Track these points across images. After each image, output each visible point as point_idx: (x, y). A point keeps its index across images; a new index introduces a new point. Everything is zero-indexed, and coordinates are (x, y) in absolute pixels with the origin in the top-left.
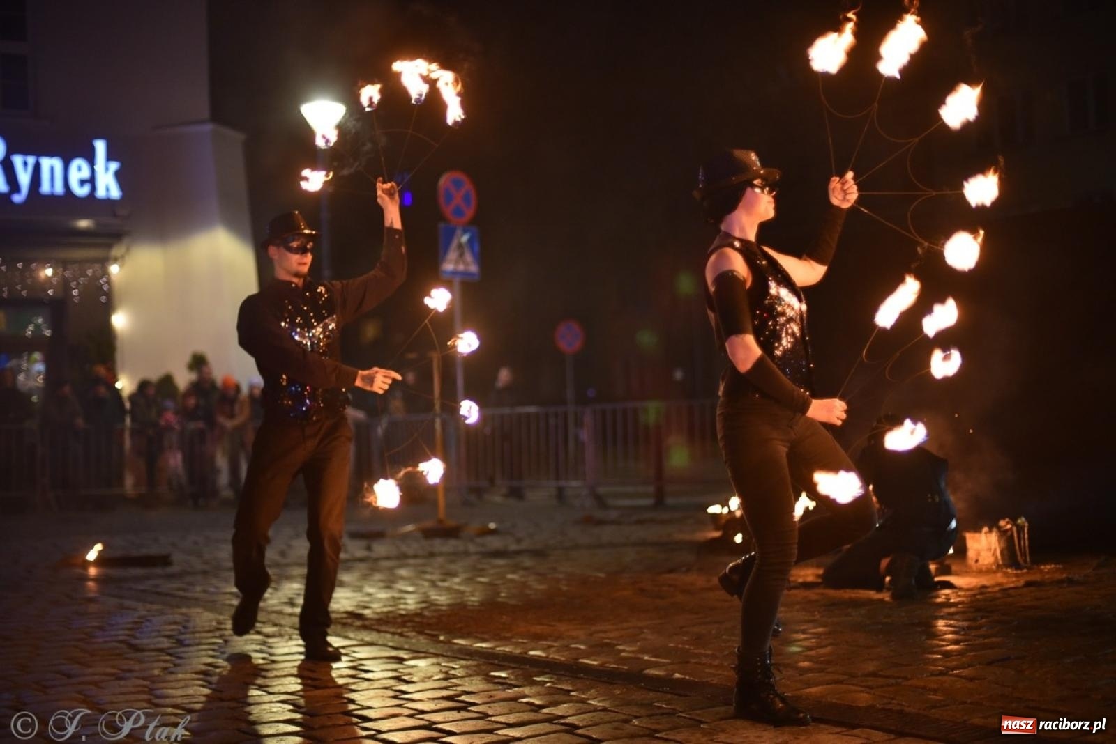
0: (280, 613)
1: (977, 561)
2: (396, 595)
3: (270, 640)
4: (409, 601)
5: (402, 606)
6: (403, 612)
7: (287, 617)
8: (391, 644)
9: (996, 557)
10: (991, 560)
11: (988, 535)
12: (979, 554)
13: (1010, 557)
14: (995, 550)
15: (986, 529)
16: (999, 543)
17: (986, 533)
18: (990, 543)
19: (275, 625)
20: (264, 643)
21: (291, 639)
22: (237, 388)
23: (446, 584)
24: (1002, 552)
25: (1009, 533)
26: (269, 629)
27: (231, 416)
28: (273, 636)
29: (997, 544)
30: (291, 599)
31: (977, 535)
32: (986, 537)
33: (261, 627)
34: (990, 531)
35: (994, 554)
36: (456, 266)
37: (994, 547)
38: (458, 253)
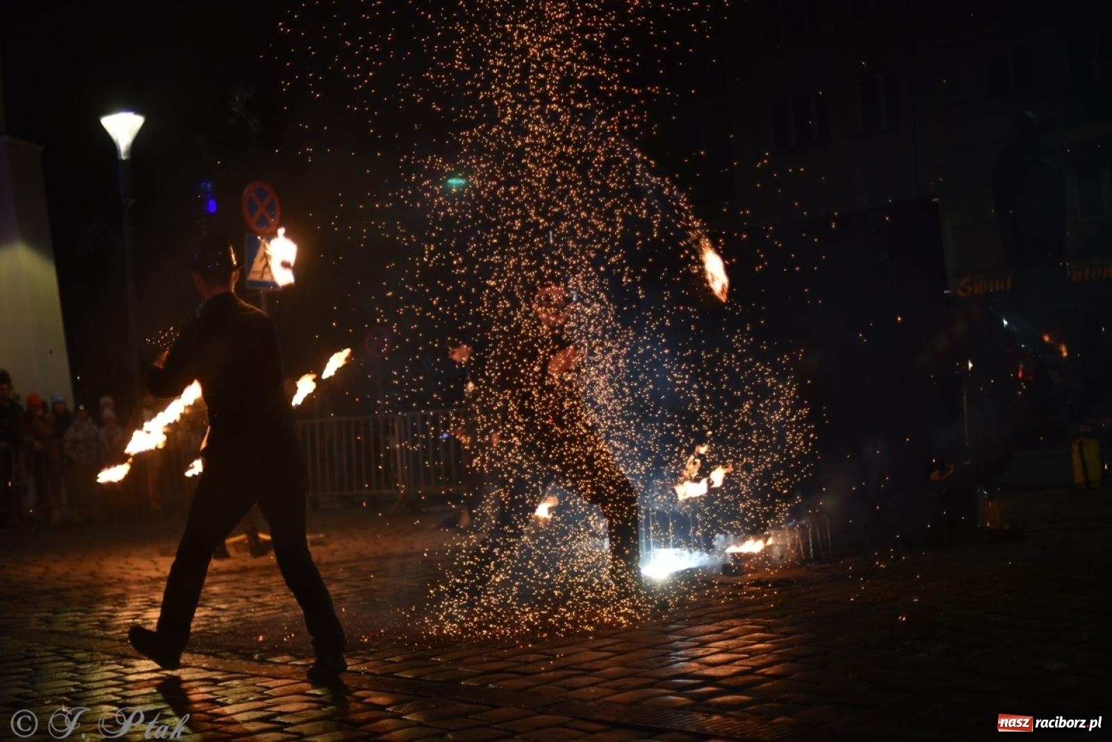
0: (92, 637)
1: (781, 558)
2: (209, 613)
3: (82, 667)
4: (222, 619)
5: (216, 625)
6: (216, 631)
7: (98, 640)
8: (204, 665)
9: (801, 552)
10: (795, 556)
11: (792, 531)
12: (783, 551)
14: (799, 545)
16: (803, 539)
17: (789, 530)
18: (794, 540)
19: (86, 651)
20: (75, 670)
21: (103, 664)
23: (260, 600)
24: (805, 547)
26: (79, 655)
28: (84, 662)
29: (800, 539)
30: (101, 621)
31: (782, 532)
32: (790, 534)
33: (73, 653)
34: (794, 527)
35: (798, 550)
36: (262, 276)
37: (797, 543)
38: (264, 264)
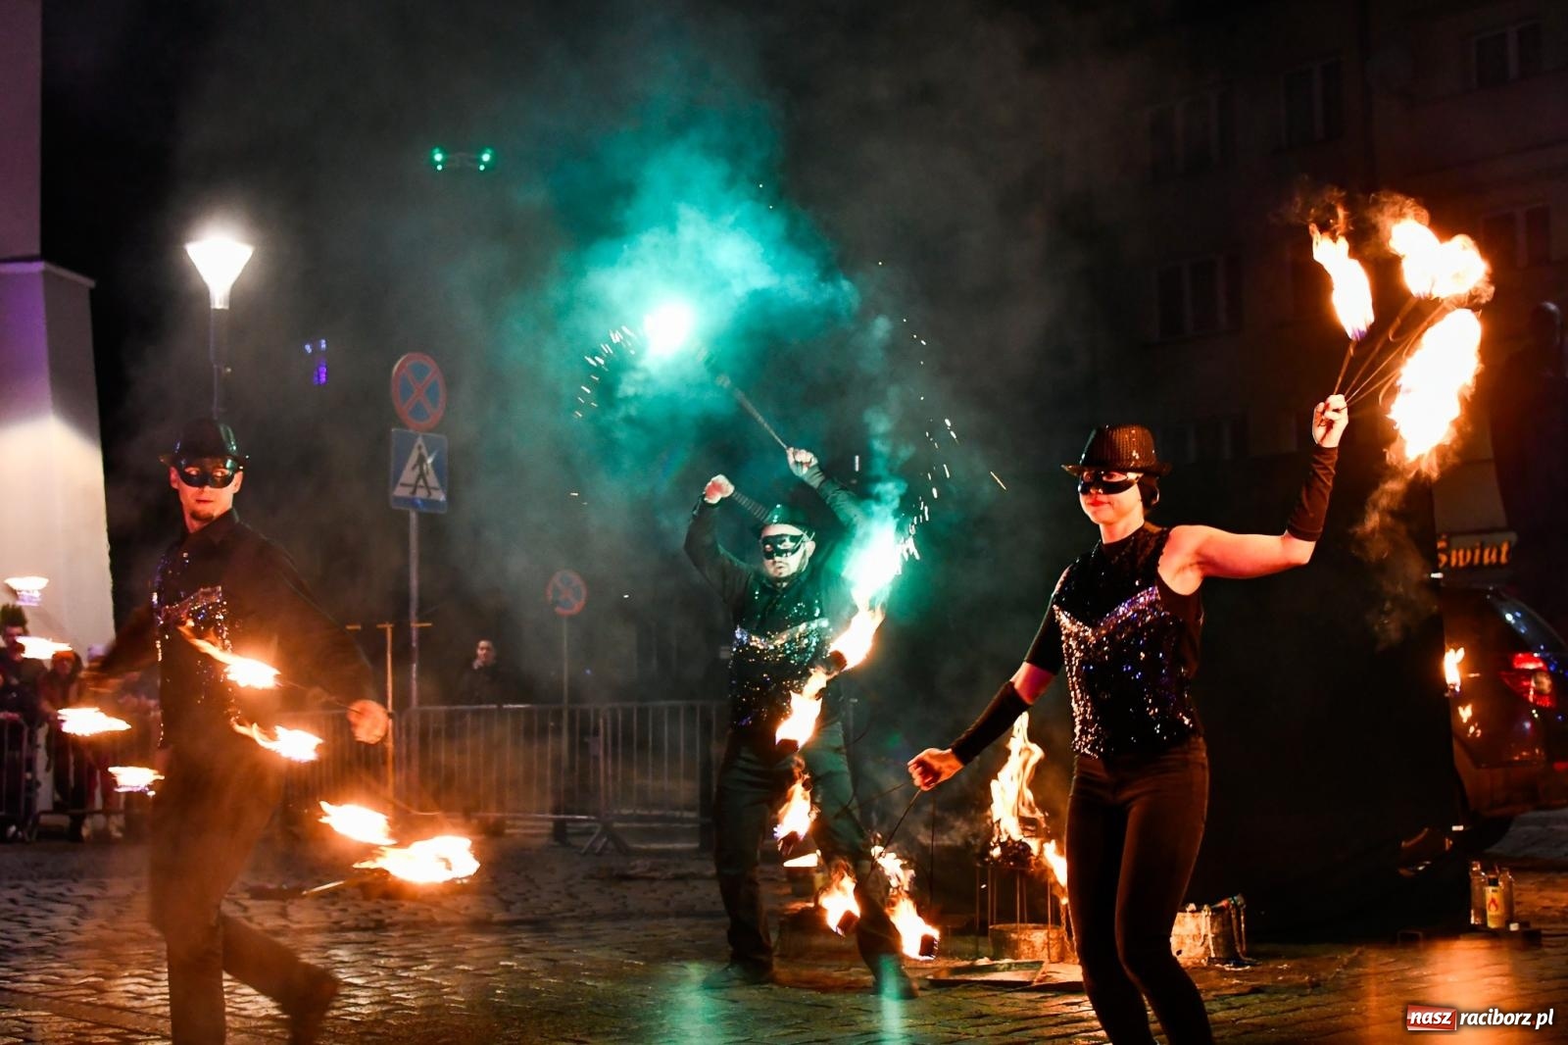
9: (1208, 948)
10: (1201, 950)
11: (1196, 914)
12: (1182, 943)
13: (1227, 946)
14: (1206, 936)
15: (1192, 906)
16: (1212, 926)
17: (1192, 912)
18: (1198, 926)
24: (1215, 939)
25: (1224, 912)
29: (1209, 925)
32: (1194, 917)
34: (1199, 910)
35: (1205, 942)
36: (414, 492)
37: (1203, 933)
38: (417, 471)
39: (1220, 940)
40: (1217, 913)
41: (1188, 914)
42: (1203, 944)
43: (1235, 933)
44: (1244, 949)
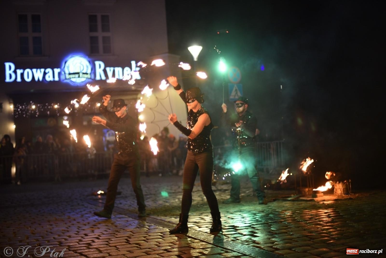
1: (336, 192)
9: (342, 191)
10: (340, 192)
11: (339, 184)
12: (336, 190)
13: (346, 191)
14: (341, 189)
15: (338, 182)
16: (343, 187)
17: (338, 183)
22: (174, 138)
24: (343, 189)
25: (346, 184)
27: (172, 147)
29: (342, 186)
31: (336, 184)
32: (338, 184)
34: (339, 183)
36: (235, 97)
37: (341, 188)
38: (235, 93)
39: (345, 189)
40: (343, 183)
41: (337, 184)
42: (340, 190)
43: (348, 188)
44: (351, 191)
